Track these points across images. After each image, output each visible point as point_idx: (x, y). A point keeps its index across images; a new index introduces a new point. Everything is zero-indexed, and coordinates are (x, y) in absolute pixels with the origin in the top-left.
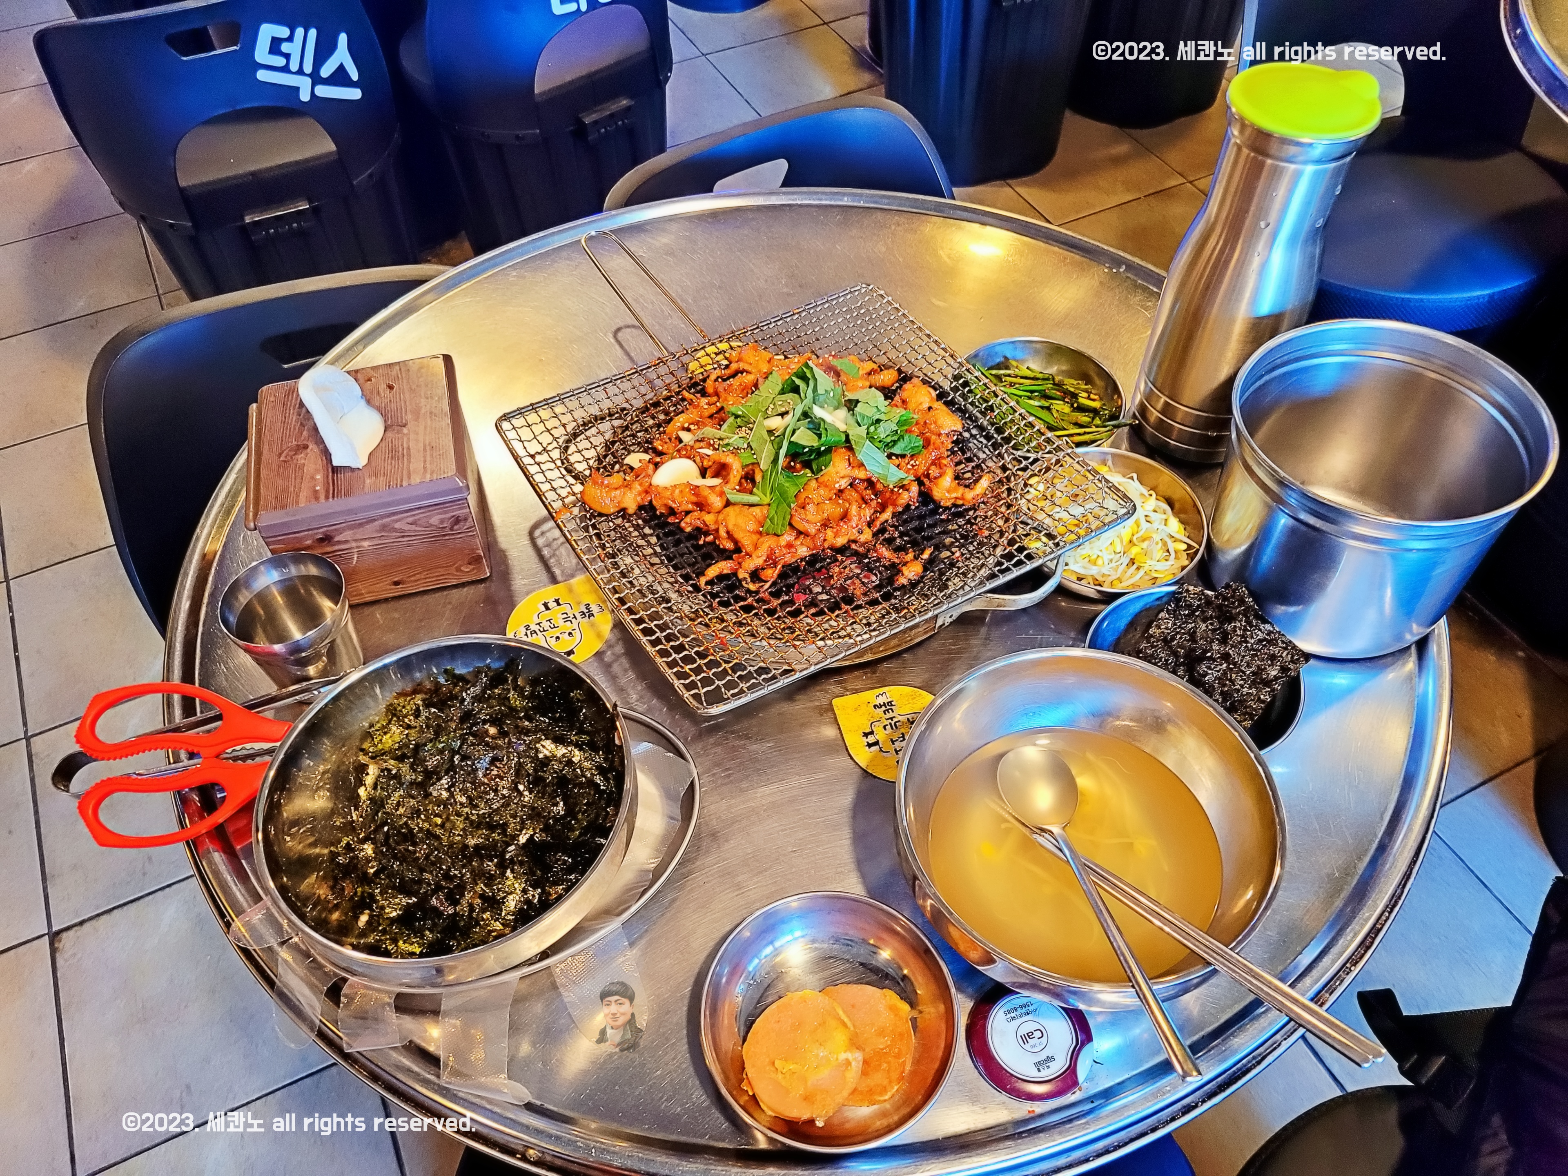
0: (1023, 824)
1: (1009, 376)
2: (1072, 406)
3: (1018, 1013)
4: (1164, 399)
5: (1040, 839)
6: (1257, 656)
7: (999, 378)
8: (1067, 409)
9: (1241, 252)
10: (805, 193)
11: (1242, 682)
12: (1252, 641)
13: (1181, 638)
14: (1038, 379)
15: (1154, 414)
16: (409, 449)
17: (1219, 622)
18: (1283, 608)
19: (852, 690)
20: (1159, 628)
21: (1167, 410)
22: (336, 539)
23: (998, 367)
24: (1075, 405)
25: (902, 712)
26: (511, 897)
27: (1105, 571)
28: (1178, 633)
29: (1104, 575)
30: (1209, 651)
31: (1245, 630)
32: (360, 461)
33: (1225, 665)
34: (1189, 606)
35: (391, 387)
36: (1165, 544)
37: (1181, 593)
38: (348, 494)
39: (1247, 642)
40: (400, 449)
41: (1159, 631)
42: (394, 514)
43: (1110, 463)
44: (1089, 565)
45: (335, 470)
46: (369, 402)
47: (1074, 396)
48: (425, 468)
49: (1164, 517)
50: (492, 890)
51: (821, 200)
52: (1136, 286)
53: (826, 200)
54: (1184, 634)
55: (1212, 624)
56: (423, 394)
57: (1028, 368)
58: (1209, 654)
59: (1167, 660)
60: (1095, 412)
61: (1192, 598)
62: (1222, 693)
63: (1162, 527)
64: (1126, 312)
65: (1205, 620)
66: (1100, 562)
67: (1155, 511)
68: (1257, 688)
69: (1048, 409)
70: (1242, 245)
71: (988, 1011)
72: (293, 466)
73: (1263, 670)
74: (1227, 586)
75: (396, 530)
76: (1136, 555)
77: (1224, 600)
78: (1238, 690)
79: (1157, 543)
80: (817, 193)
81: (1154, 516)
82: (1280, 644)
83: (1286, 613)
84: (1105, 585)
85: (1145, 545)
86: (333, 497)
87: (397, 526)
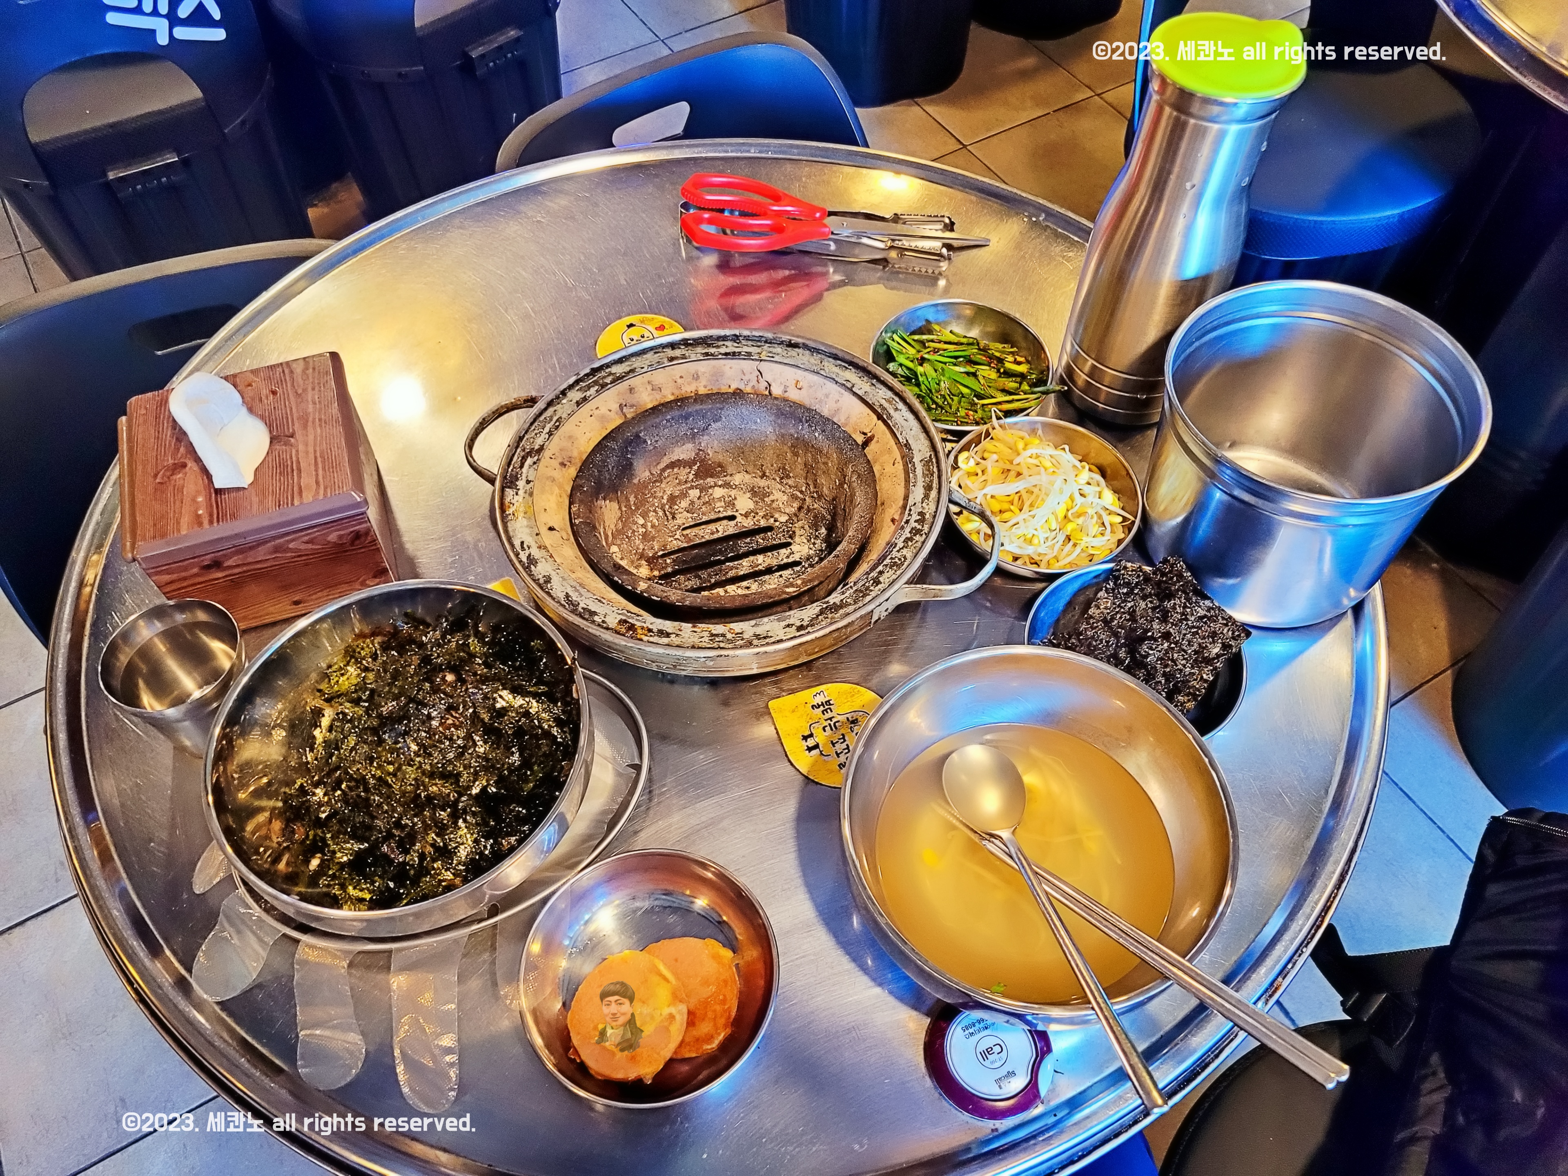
0: (972, 830)
1: (932, 341)
2: (998, 371)
3: (976, 1028)
4: (1091, 362)
5: (990, 846)
6: (1198, 634)
7: (922, 343)
8: (993, 375)
9: (1165, 214)
10: (710, 145)
11: (1184, 662)
12: (1193, 618)
13: (1121, 618)
14: (962, 344)
15: (1082, 377)
16: (298, 462)
17: (1159, 599)
18: (1221, 580)
19: (788, 690)
20: (1099, 608)
21: (1094, 373)
22: (226, 564)
23: (919, 331)
24: (1002, 370)
25: (841, 711)
26: (462, 847)
27: (1041, 550)
28: (1117, 612)
29: (1039, 555)
30: (1149, 630)
31: (1185, 607)
32: (247, 480)
33: (1166, 645)
34: (1127, 584)
35: (274, 393)
36: (1100, 517)
37: (1119, 570)
38: (234, 516)
39: (1187, 620)
40: (289, 463)
41: (1099, 611)
42: (288, 534)
43: (1040, 432)
44: (1024, 545)
45: (218, 492)
46: (251, 410)
47: (1001, 361)
48: (317, 483)
49: (1098, 489)
50: (443, 840)
51: (727, 152)
52: (1057, 235)
53: (732, 152)
54: (1124, 613)
55: (1151, 602)
56: (310, 399)
57: (951, 332)
58: (1150, 634)
59: (1107, 642)
60: (1022, 376)
61: (1130, 575)
62: (1164, 674)
63: (1097, 500)
64: (1049, 264)
65: (1144, 598)
66: (1035, 541)
67: (1089, 484)
68: (1199, 667)
69: (974, 375)
70: (1167, 205)
71: (946, 1029)
72: (171, 488)
73: (1204, 648)
74: (1165, 561)
75: (292, 551)
76: (1072, 531)
77: (1162, 576)
78: (1181, 670)
79: (1092, 518)
80: (722, 145)
81: (1087, 489)
82: (1220, 621)
83: (1223, 585)
84: (1042, 564)
85: (1080, 521)
86: (218, 521)
87: (291, 546)
